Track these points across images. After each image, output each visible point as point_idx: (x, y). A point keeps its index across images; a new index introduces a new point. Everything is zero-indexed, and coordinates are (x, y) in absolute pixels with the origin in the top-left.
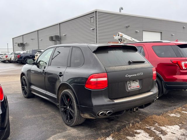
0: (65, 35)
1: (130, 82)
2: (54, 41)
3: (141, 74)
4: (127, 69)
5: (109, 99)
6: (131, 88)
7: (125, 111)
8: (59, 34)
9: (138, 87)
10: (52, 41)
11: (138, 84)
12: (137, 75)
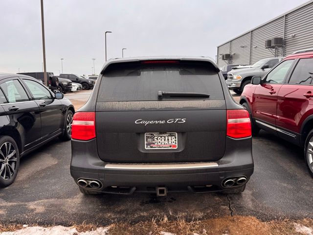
0: (294, 37)
1: (151, 134)
2: (273, 47)
3: (181, 121)
4: (155, 108)
5: (101, 161)
6: (152, 147)
7: (134, 189)
8: (283, 35)
9: (174, 146)
10: (270, 48)
11: (174, 140)
12: (166, 122)
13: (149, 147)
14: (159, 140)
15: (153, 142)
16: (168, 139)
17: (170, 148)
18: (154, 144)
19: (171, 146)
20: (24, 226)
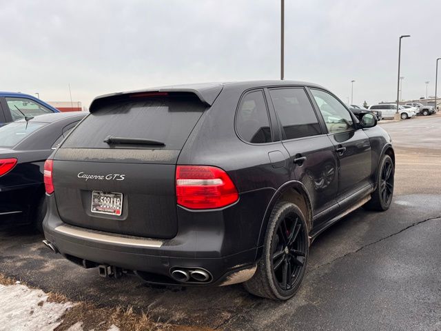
1: (99, 193)
3: (120, 177)
6: (97, 210)
9: (118, 212)
11: (118, 203)
12: (105, 177)
13: (95, 209)
14: (105, 202)
15: (100, 203)
16: (113, 202)
17: (114, 214)
18: (100, 206)
19: (114, 212)
20: (18, 282)
